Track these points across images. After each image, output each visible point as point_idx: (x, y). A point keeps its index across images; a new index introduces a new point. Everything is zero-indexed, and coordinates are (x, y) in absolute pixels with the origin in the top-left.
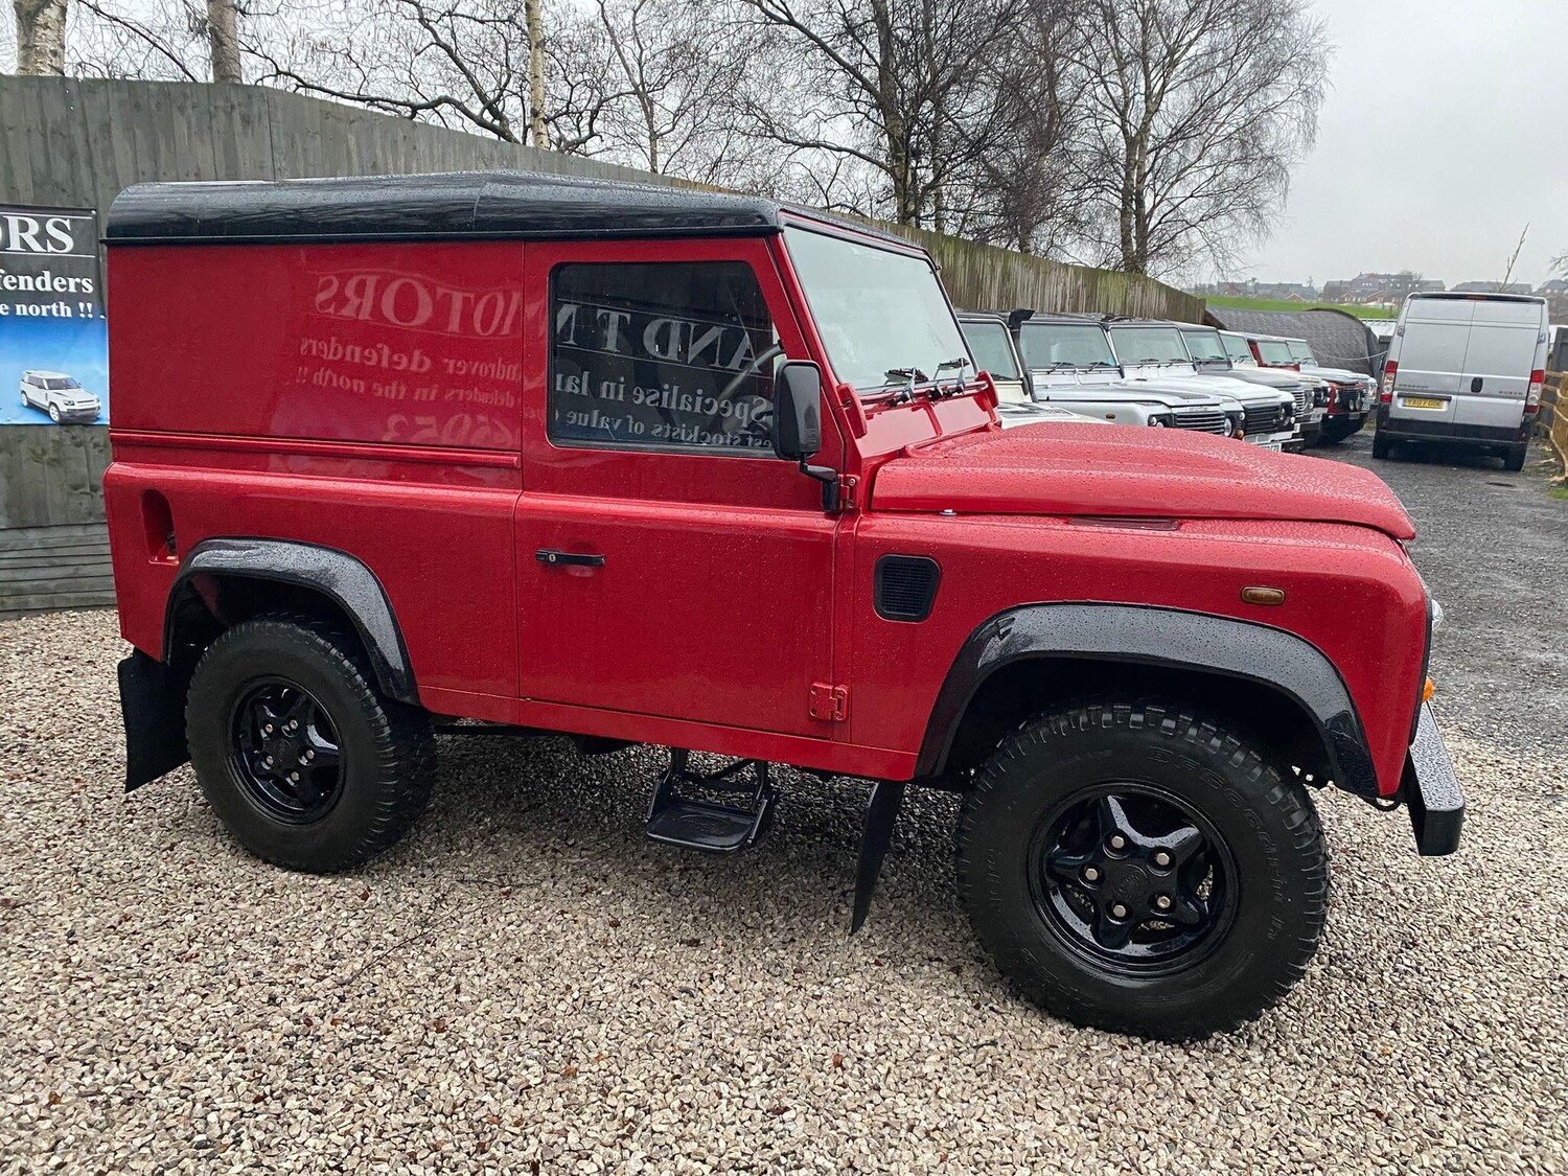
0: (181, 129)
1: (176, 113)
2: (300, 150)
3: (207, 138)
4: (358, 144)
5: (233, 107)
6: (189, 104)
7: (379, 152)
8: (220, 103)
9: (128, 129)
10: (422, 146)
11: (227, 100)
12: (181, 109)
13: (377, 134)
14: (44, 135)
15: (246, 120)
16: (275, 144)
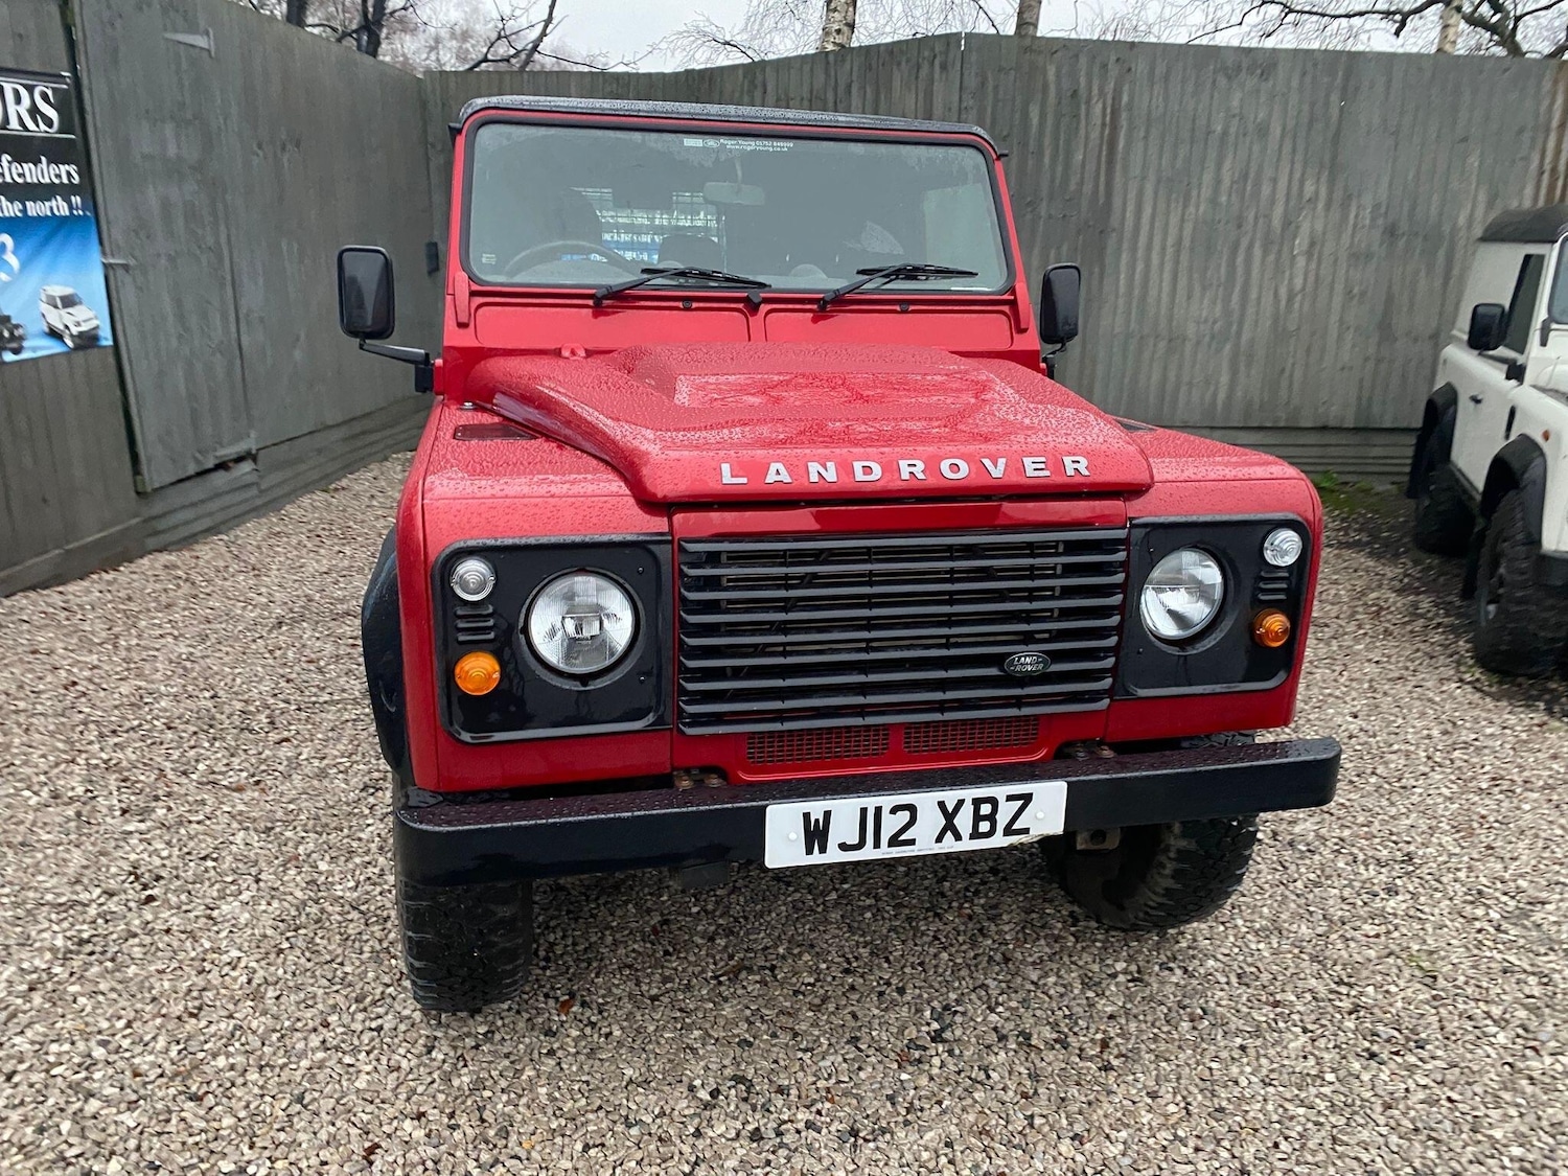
0: (897, 83)
1: (895, 67)
2: (990, 88)
3: (913, 87)
4: (1058, 76)
5: (935, 57)
6: (904, 59)
7: (1083, 81)
8: (926, 54)
9: (863, 88)
10: (1141, 67)
11: (933, 49)
12: (899, 64)
13: (1083, 61)
14: (810, 101)
15: (944, 67)
16: (965, 84)
